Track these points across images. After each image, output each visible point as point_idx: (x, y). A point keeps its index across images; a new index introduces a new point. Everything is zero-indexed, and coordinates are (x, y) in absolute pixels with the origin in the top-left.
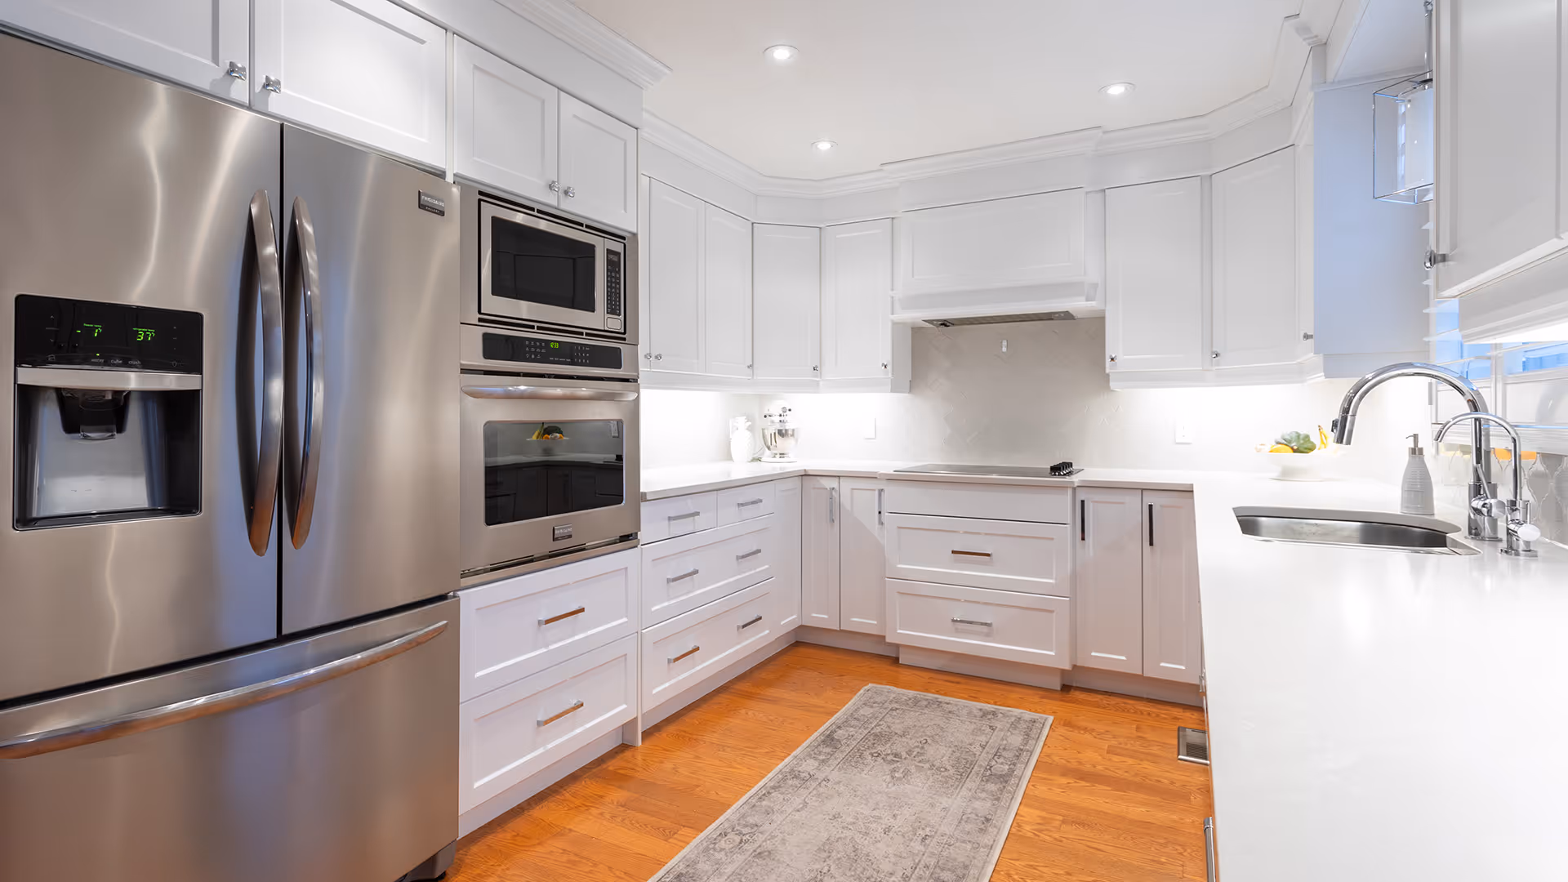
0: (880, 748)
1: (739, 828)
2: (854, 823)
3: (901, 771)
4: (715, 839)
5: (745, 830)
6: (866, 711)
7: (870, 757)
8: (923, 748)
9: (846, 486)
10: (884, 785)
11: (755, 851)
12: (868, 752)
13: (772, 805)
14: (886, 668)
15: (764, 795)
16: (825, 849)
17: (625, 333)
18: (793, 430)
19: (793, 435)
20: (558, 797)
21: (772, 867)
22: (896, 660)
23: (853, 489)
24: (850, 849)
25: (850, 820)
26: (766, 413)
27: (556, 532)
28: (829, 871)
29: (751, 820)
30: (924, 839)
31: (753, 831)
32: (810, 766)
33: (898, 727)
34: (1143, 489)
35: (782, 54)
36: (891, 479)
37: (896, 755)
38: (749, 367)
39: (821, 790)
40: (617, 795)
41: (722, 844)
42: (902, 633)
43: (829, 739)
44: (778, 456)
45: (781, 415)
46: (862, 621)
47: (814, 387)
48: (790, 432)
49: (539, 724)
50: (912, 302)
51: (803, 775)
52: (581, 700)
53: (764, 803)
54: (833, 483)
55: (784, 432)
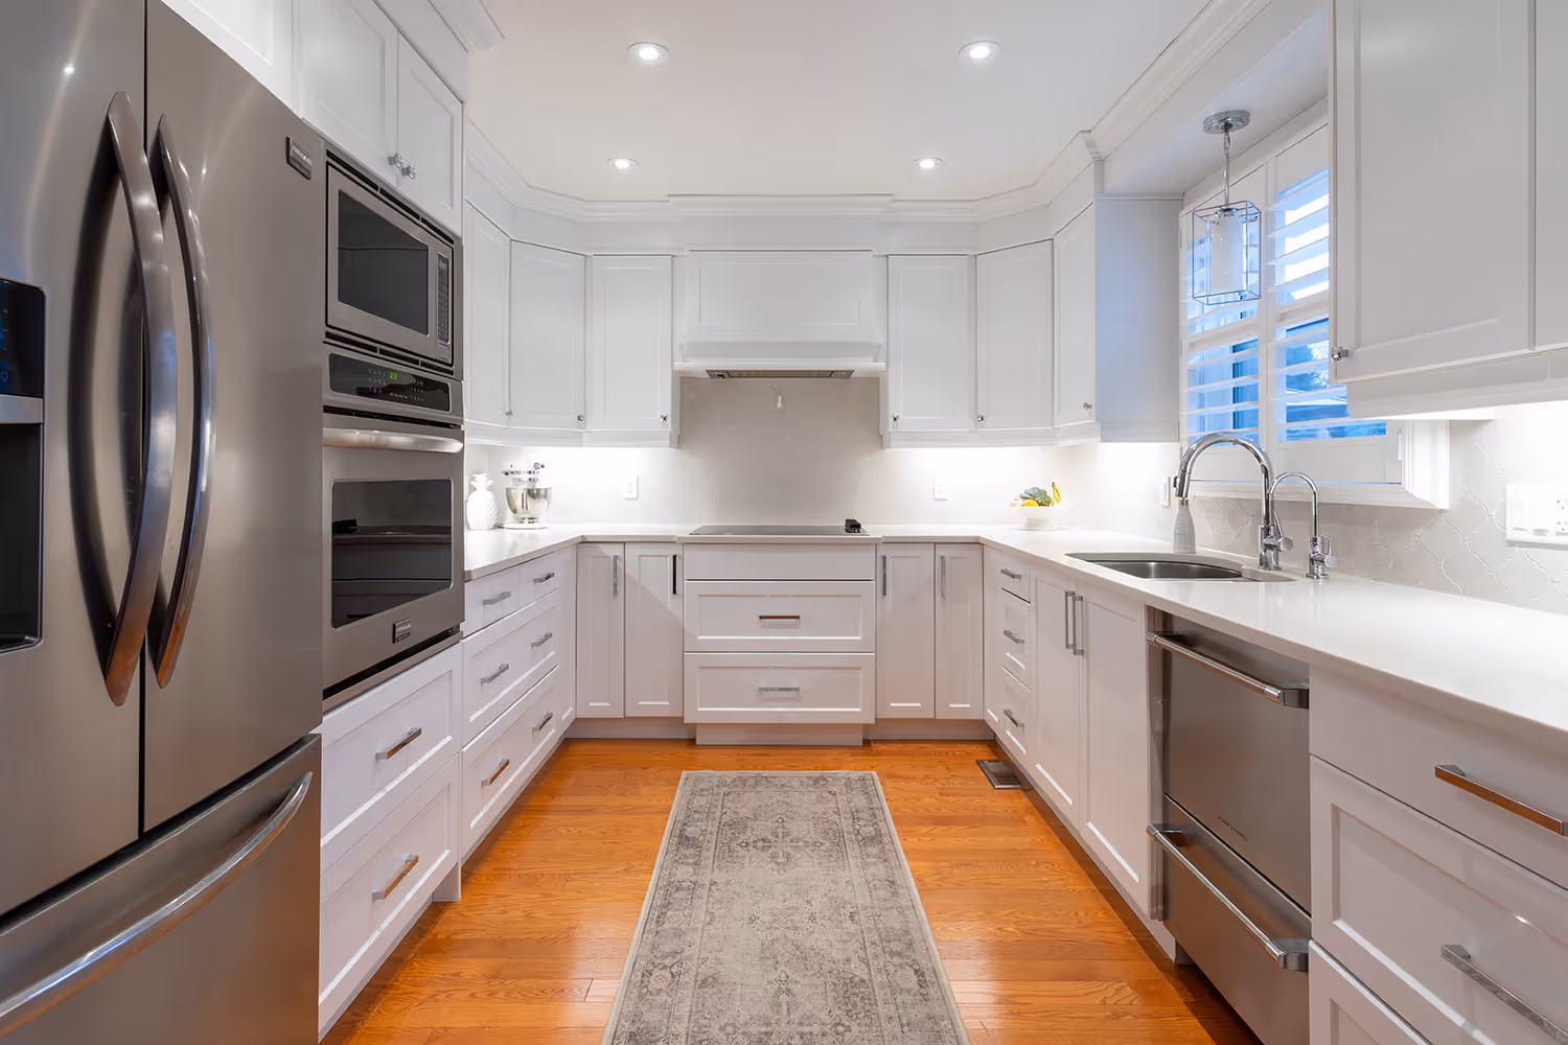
0: (742, 837)
1: (659, 961)
2: (775, 920)
3: (781, 855)
4: (642, 982)
5: (668, 962)
6: (699, 802)
7: (739, 848)
8: (783, 827)
9: (632, 553)
10: (775, 873)
11: (696, 981)
12: (734, 844)
13: (676, 925)
14: (684, 751)
15: (659, 917)
16: (766, 954)
17: (451, 366)
18: (546, 490)
19: (545, 496)
20: (391, 992)
21: (729, 991)
22: (692, 742)
23: (640, 556)
24: (791, 948)
25: (769, 918)
26: (509, 469)
27: (398, 630)
28: (788, 977)
29: (667, 948)
30: (852, 916)
31: (677, 960)
32: (684, 873)
33: (744, 812)
34: (936, 543)
35: (649, 54)
36: (687, 543)
37: (764, 840)
38: (507, 414)
39: (717, 895)
40: (471, 968)
41: (654, 985)
42: (703, 710)
43: (683, 839)
44: (526, 521)
45: (530, 472)
46: (653, 704)
47: (575, 440)
48: (542, 493)
49: (375, 897)
50: (696, 350)
51: (685, 885)
52: (415, 854)
53: (666, 926)
54: (617, 551)
55: (535, 492)
